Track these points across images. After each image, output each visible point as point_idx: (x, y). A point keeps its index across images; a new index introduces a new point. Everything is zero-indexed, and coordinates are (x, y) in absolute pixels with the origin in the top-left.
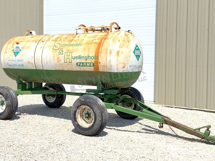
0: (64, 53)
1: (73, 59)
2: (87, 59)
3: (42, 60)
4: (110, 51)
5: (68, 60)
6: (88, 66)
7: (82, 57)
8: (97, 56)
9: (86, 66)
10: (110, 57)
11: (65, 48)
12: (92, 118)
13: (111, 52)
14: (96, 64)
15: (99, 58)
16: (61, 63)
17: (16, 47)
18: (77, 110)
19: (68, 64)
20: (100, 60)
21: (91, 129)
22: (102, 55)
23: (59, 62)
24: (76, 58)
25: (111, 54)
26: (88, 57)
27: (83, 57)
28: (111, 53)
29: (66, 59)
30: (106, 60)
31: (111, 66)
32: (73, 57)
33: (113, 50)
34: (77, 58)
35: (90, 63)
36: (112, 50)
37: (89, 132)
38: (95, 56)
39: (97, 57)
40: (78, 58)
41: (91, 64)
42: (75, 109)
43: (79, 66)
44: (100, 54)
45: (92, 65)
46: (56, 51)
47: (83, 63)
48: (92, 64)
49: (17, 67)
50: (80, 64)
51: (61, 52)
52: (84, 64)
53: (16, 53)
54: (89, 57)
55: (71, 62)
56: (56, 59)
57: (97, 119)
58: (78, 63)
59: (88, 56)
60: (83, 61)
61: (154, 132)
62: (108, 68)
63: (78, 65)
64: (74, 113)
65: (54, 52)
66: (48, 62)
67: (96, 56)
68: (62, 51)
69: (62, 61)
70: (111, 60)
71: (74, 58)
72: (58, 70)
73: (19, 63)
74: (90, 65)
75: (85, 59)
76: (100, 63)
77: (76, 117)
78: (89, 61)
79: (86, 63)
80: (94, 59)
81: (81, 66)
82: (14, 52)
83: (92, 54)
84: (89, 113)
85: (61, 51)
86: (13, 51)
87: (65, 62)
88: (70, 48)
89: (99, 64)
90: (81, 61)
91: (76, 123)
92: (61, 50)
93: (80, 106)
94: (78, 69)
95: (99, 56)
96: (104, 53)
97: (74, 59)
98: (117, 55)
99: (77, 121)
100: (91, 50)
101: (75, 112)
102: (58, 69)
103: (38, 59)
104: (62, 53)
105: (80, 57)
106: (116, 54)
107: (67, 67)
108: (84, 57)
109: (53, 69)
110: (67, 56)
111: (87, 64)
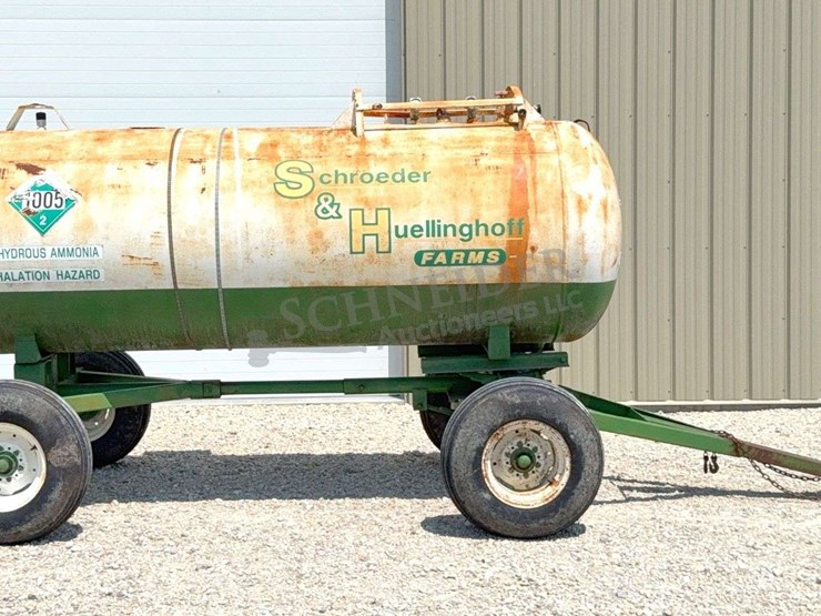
0: (344, 211)
1: (397, 235)
2: (470, 233)
3: (221, 245)
4: (580, 202)
5: (370, 241)
6: (472, 264)
7: (446, 227)
8: (520, 224)
9: (465, 263)
10: (580, 225)
11: (348, 191)
12: (540, 469)
13: (581, 206)
14: (515, 254)
15: (528, 231)
16: (329, 255)
17: (34, 188)
18: (485, 443)
19: (371, 260)
20: (535, 236)
21: (561, 510)
22: (542, 217)
23: (321, 254)
24: (413, 231)
25: (585, 215)
26: (478, 226)
27: (450, 230)
28: (586, 210)
29: (357, 236)
30: (565, 237)
31: (585, 261)
32: (397, 227)
33: (590, 197)
34: (417, 234)
35: (487, 252)
36: (585, 197)
37: (551, 521)
38: (510, 224)
39: (518, 224)
40: (424, 233)
41: (490, 255)
42: (479, 440)
43: (429, 263)
44: (531, 213)
45: (495, 258)
46: (297, 204)
47: (449, 254)
48: (497, 253)
49: (49, 285)
50: (435, 257)
51: (329, 208)
52: (455, 254)
53: (44, 217)
54: (482, 228)
55: (390, 252)
56: (304, 239)
57: (586, 468)
58: (425, 255)
59: (477, 221)
60: (452, 243)
61: (677, 492)
62: (569, 267)
63: (423, 262)
64: (476, 458)
65: (287, 210)
66: (256, 256)
67: (516, 221)
68: (331, 205)
69: (341, 246)
70: (586, 238)
71: (401, 232)
72: (306, 285)
73: (66, 264)
74: (486, 257)
75: (459, 235)
76: (533, 249)
77: (481, 471)
78: (479, 242)
79: (467, 252)
80: (506, 233)
81: (440, 264)
82: (28, 212)
83: (495, 214)
84: (531, 448)
85: (325, 205)
86: (17, 204)
87: (352, 253)
88: (372, 191)
89: (529, 252)
90: (440, 244)
91: (487, 496)
92: (326, 200)
93: (503, 424)
94: (422, 276)
95: (531, 220)
96: (551, 210)
97: (405, 235)
98: (603, 217)
99: (486, 489)
100: (484, 199)
101: (480, 451)
102: (306, 280)
103: (194, 243)
104: (332, 212)
105: (433, 228)
106: (601, 212)
107: (361, 272)
108: (454, 227)
109: (281, 285)
110: (364, 224)
111: (472, 254)
